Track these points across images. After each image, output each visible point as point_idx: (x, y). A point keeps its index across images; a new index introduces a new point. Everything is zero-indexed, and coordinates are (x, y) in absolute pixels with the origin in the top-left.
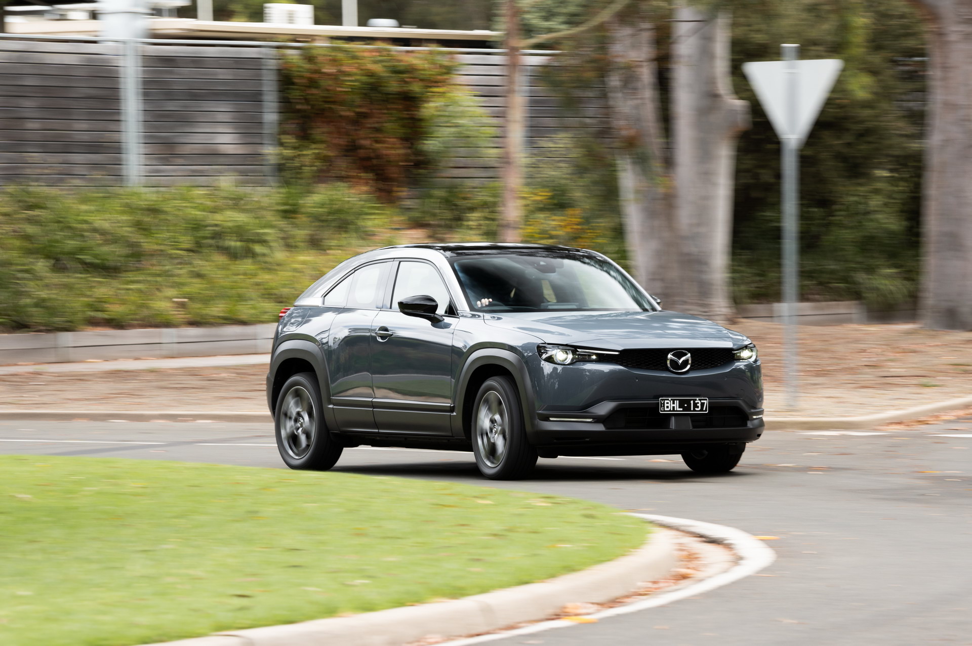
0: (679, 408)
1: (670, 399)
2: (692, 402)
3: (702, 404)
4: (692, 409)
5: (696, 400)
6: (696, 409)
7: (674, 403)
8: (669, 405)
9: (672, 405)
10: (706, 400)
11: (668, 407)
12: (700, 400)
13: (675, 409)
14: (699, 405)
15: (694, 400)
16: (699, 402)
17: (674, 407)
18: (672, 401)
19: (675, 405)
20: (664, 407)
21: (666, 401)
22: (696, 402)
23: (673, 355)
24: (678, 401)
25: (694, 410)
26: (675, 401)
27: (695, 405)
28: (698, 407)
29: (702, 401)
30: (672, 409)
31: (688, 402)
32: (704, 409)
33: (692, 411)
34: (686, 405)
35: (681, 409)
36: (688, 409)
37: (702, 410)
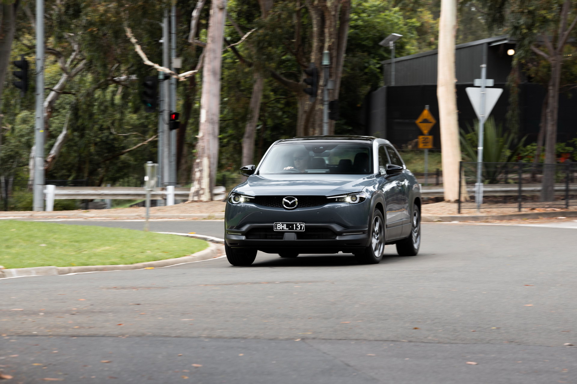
0: (286, 228)
1: (281, 223)
2: (294, 225)
3: (301, 227)
4: (295, 229)
5: (297, 224)
6: (297, 229)
7: (283, 225)
8: (280, 226)
10: (304, 224)
11: (279, 228)
14: (299, 227)
16: (299, 225)
17: (283, 228)
20: (277, 227)
21: (278, 225)
23: (286, 199)
24: (286, 225)
27: (297, 227)
29: (301, 225)
31: (292, 225)
34: (291, 227)
35: (288, 229)
36: (292, 229)
37: (301, 229)
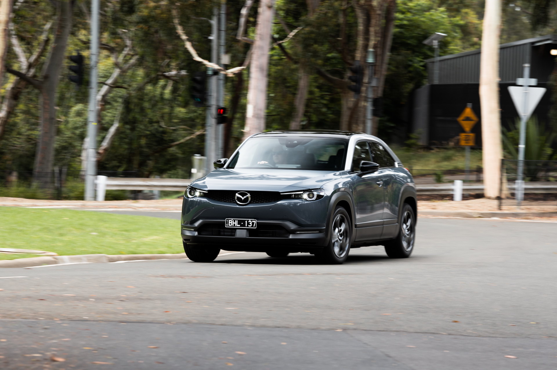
0: (238, 225)
1: (232, 219)
2: (246, 222)
3: (253, 223)
4: (246, 226)
5: (249, 220)
6: (249, 226)
7: (234, 222)
8: (231, 223)
9: (234, 223)
10: (256, 221)
11: (230, 224)
12: (252, 221)
13: (236, 226)
14: (251, 223)
15: (248, 221)
16: (251, 222)
17: (234, 224)
18: (233, 221)
19: (235, 223)
20: (228, 223)
21: (229, 221)
22: (249, 222)
23: (239, 194)
24: (237, 221)
25: (248, 226)
26: (236, 221)
27: (248, 224)
28: (250, 225)
29: (253, 221)
30: (233, 225)
31: (244, 221)
32: (254, 226)
33: (246, 227)
34: (242, 223)
36: (244, 225)
37: (252, 226)
